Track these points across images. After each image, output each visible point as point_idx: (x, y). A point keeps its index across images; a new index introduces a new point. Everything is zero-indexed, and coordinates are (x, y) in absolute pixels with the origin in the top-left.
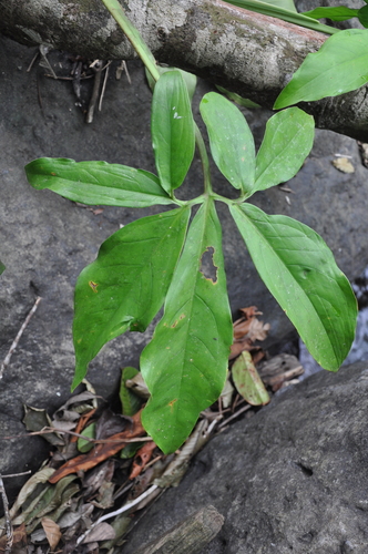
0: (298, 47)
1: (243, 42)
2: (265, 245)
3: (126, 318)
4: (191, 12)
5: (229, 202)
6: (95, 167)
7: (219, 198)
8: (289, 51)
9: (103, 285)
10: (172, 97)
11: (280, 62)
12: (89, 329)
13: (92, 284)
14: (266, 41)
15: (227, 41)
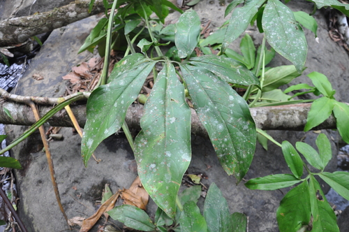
0: (302, 110)
1: (286, 116)
2: (335, 183)
3: (299, 222)
4: (268, 114)
5: (319, 174)
6: (269, 177)
7: (315, 174)
8: (300, 113)
9: (286, 214)
10: (288, 150)
11: (299, 117)
12: (285, 229)
13: (282, 214)
14: (292, 113)
15: (281, 118)
